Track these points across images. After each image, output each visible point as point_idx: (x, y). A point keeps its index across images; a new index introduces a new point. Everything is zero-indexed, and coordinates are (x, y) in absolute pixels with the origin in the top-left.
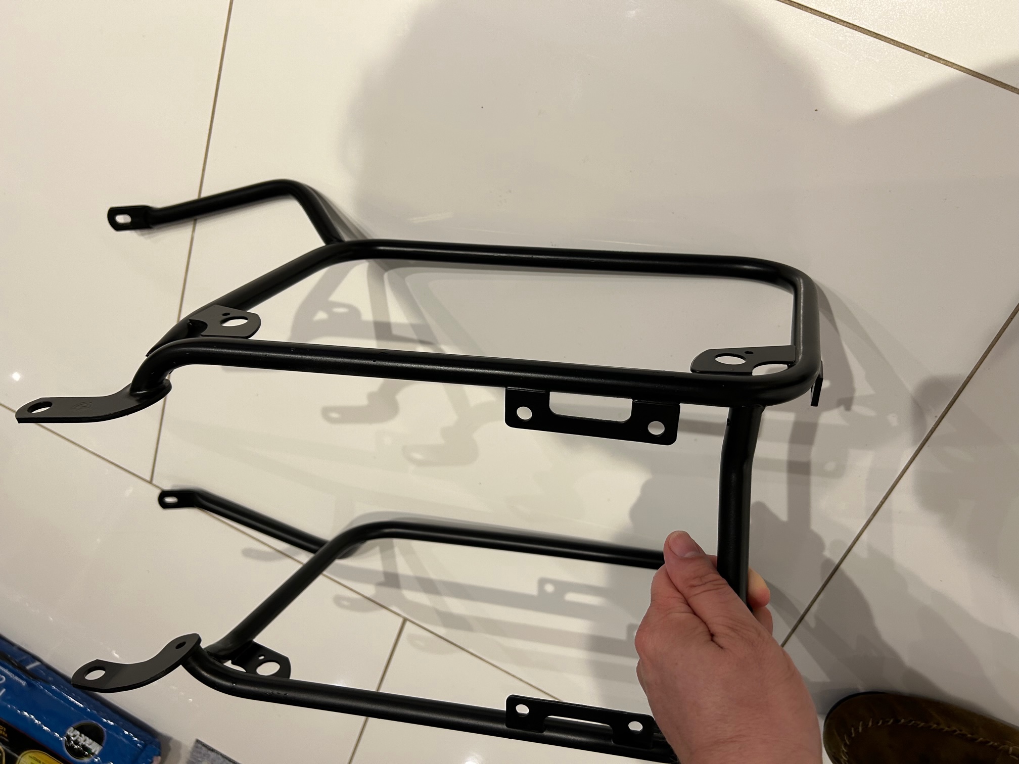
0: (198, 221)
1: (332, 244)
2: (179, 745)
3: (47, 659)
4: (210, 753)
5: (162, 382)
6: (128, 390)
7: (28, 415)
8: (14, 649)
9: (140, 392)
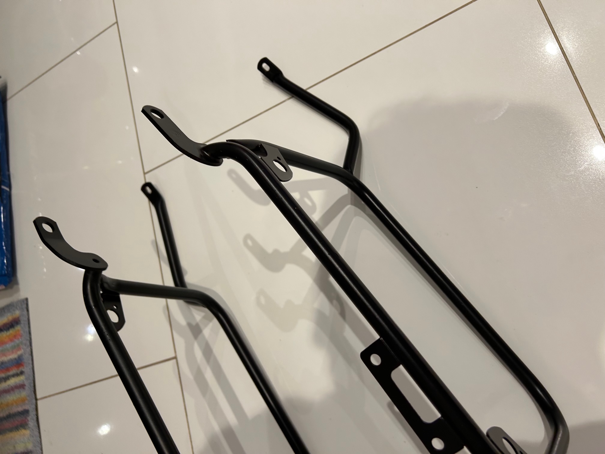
0: (293, 98)
1: (347, 170)
2: (18, 290)
3: (15, 192)
4: (25, 310)
5: (219, 159)
6: (202, 146)
7: (148, 111)
8: (7, 173)
9: (206, 153)
